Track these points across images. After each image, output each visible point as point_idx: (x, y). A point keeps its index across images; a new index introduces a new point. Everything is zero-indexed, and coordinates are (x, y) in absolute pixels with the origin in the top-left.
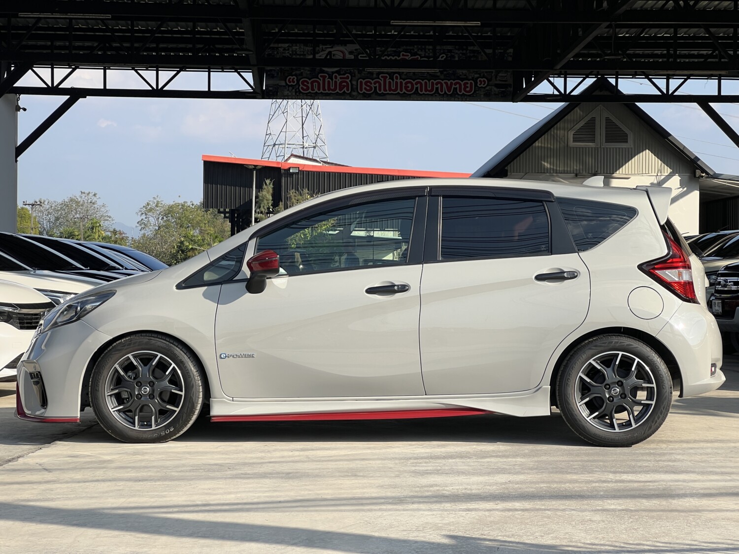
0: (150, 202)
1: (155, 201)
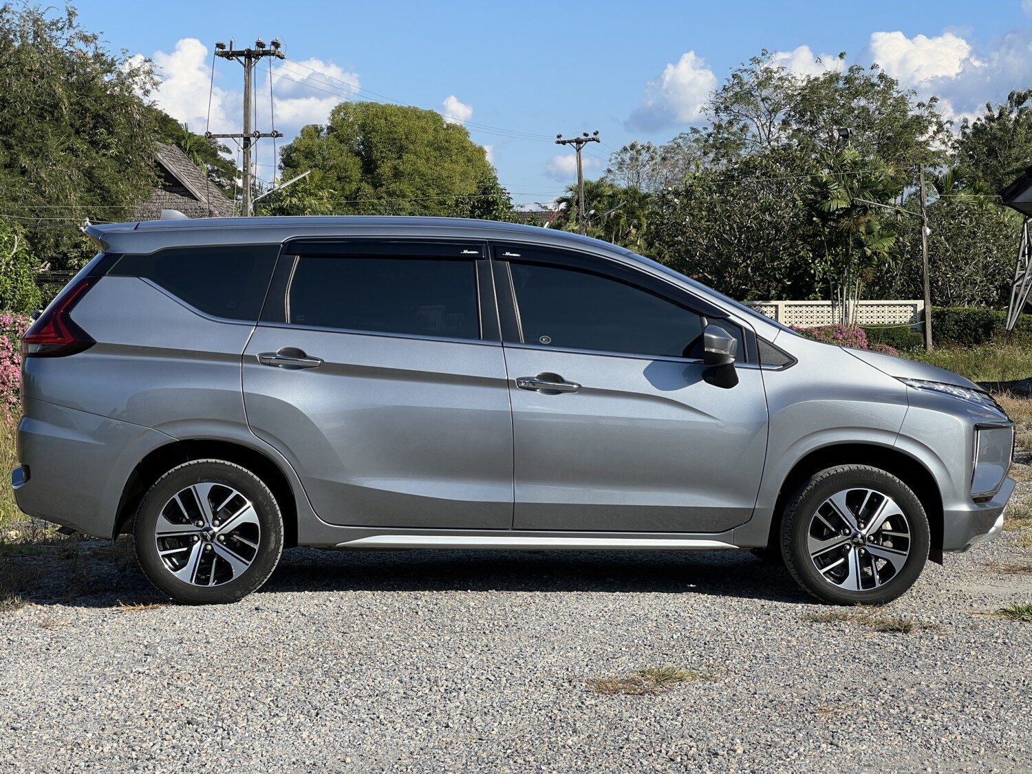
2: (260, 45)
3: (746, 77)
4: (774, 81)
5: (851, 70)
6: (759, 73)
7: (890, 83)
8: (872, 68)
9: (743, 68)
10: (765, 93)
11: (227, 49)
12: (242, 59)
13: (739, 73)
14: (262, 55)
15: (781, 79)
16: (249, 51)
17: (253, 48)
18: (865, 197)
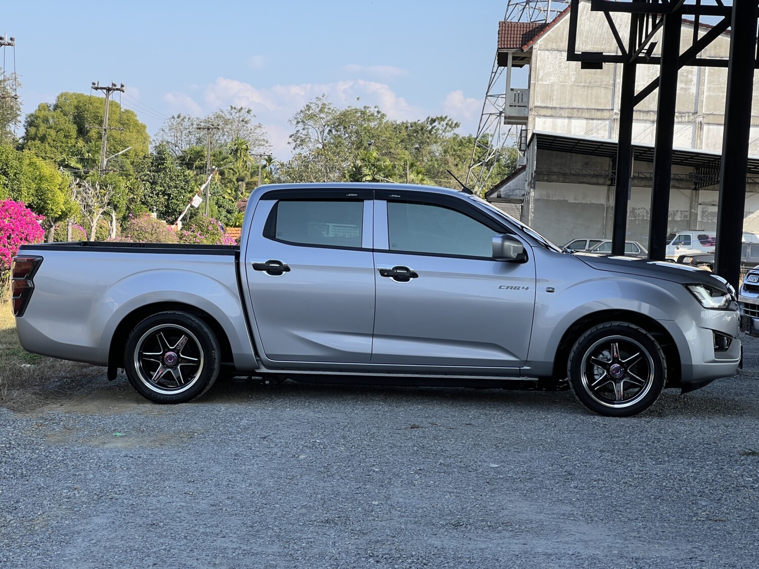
0: (312, 105)
1: (320, 103)
2: (115, 85)
3: (313, 106)
4: (326, 110)
5: (365, 107)
6: (320, 105)
7: (383, 116)
8: (375, 107)
9: (311, 102)
10: (322, 115)
11: (96, 86)
12: (105, 91)
13: (309, 104)
14: (114, 90)
15: (329, 109)
16: (109, 88)
17: (111, 87)
18: (380, 175)
